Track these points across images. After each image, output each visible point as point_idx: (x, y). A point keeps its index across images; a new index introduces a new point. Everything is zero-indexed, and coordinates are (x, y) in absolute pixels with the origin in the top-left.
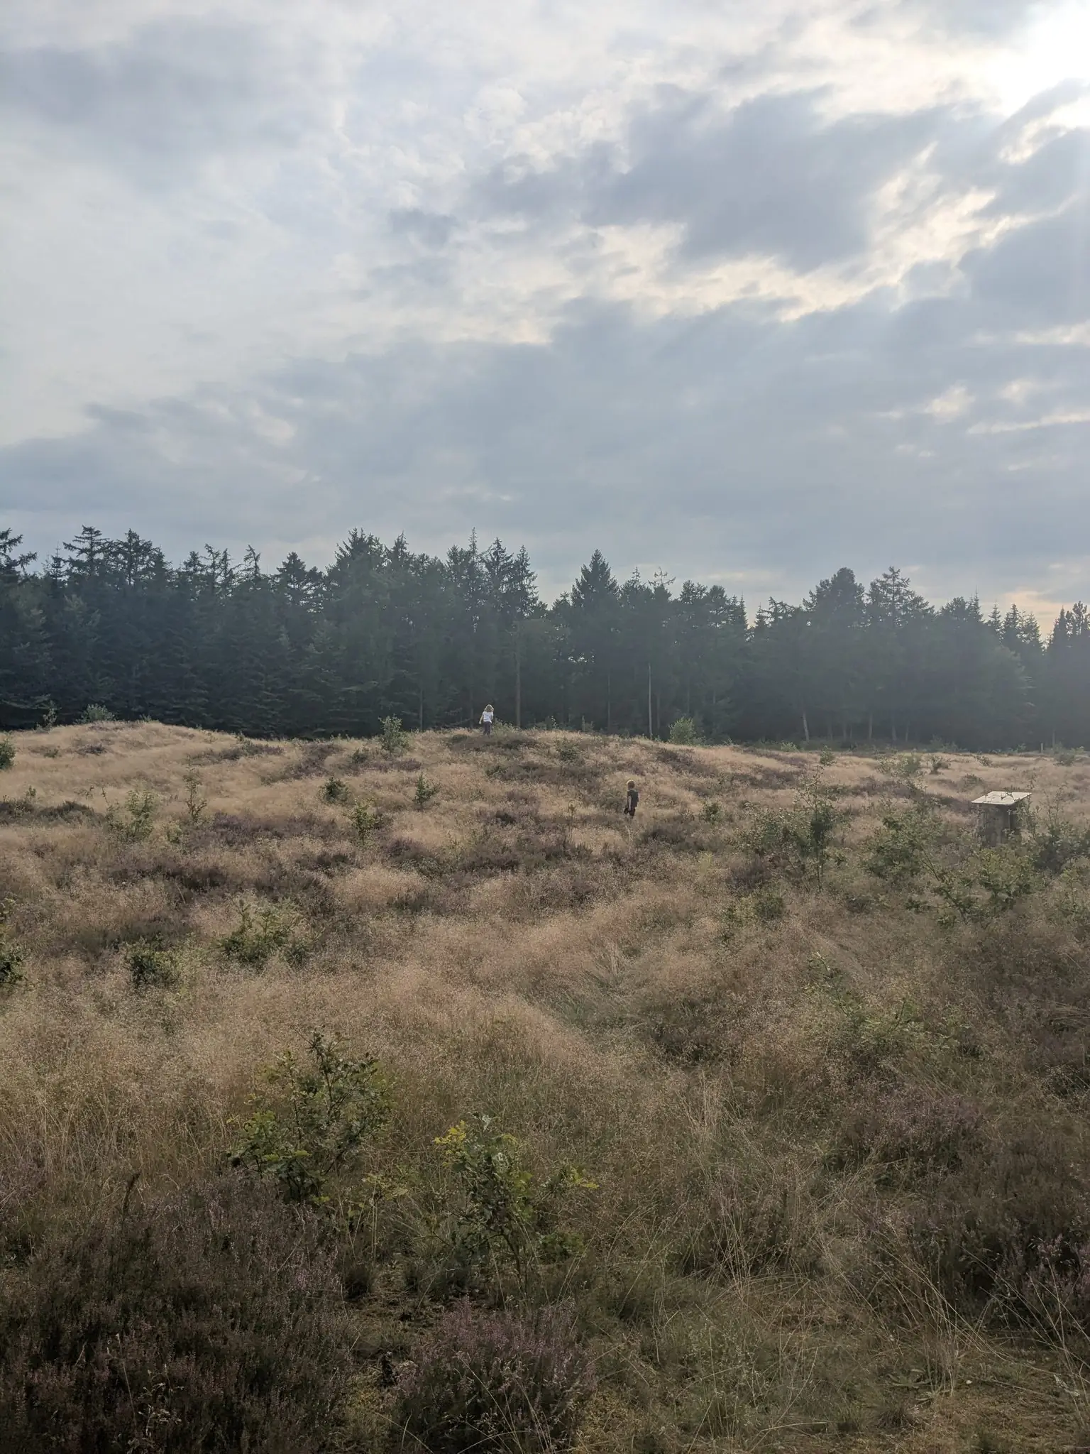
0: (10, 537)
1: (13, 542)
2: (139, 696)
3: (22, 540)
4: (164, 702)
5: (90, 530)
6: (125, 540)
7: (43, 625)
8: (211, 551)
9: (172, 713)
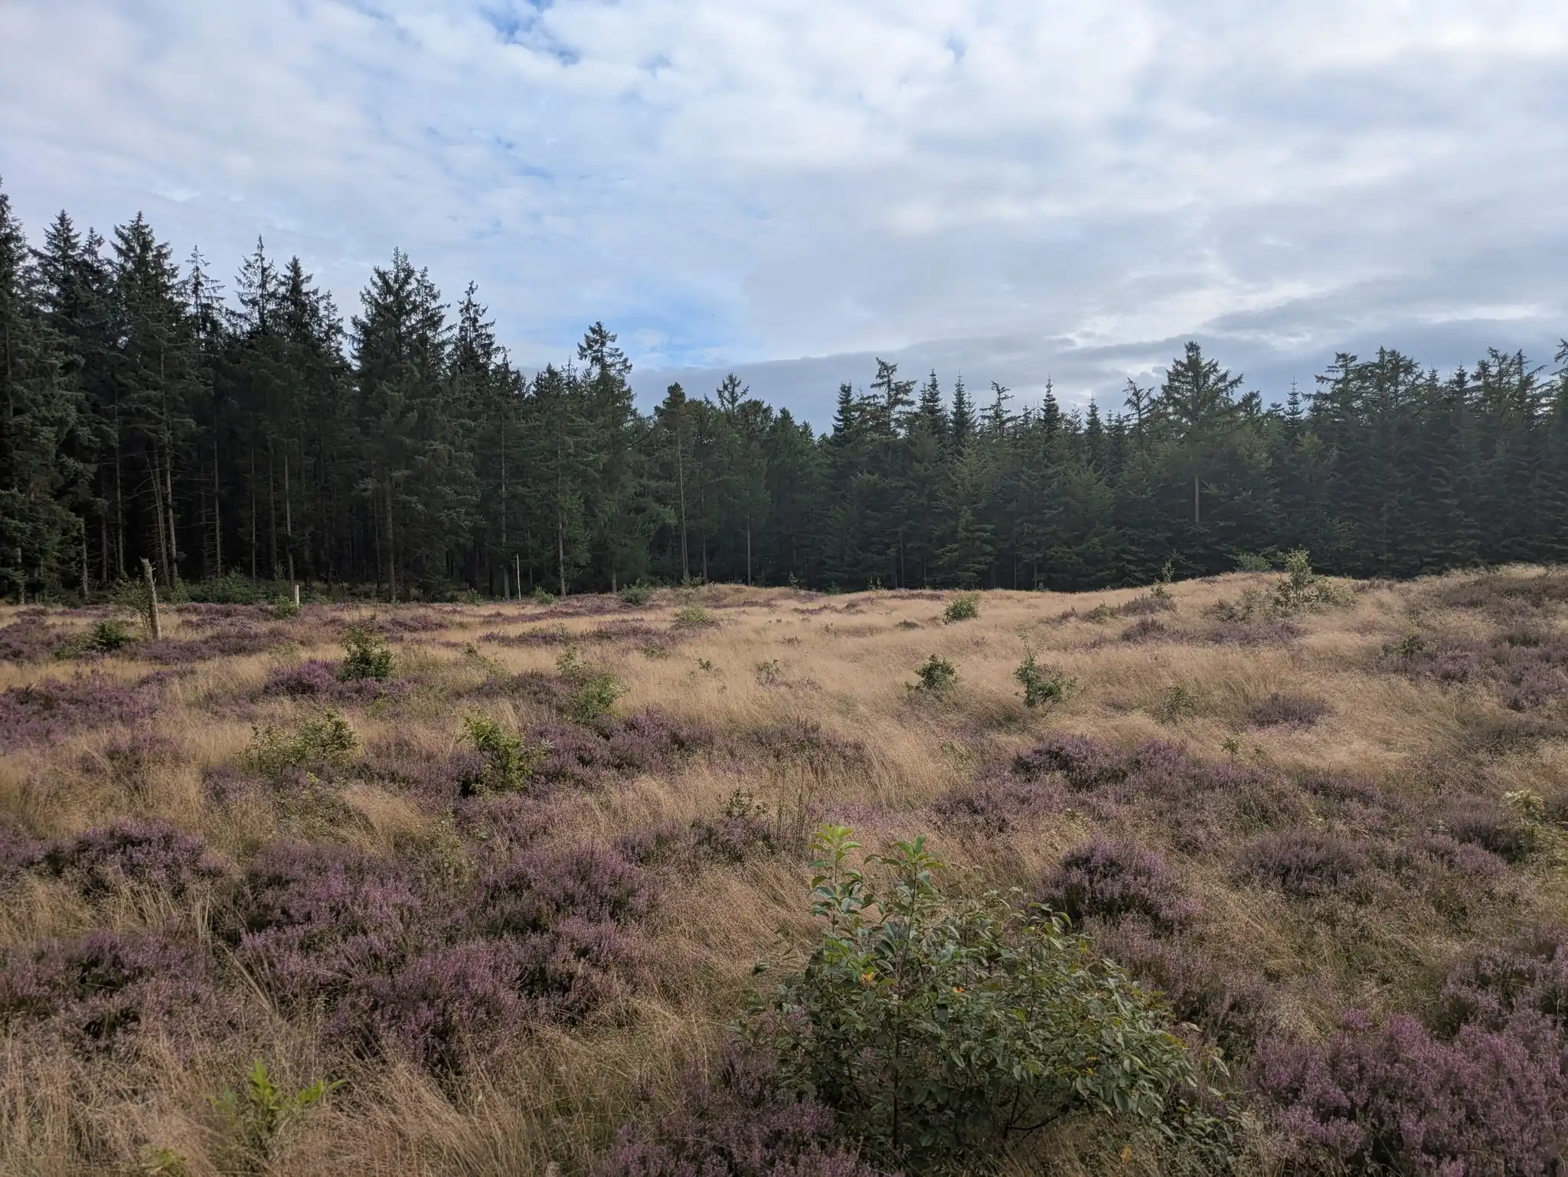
0: (1230, 378)
1: (1234, 383)
2: (1389, 541)
3: (1243, 380)
4: (1421, 548)
5: (1344, 356)
6: (1376, 359)
7: (1268, 469)
8: (1496, 356)
9: (1430, 560)
